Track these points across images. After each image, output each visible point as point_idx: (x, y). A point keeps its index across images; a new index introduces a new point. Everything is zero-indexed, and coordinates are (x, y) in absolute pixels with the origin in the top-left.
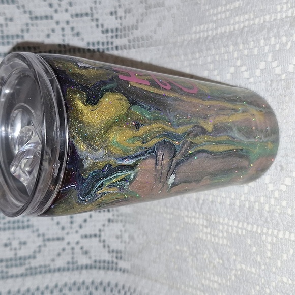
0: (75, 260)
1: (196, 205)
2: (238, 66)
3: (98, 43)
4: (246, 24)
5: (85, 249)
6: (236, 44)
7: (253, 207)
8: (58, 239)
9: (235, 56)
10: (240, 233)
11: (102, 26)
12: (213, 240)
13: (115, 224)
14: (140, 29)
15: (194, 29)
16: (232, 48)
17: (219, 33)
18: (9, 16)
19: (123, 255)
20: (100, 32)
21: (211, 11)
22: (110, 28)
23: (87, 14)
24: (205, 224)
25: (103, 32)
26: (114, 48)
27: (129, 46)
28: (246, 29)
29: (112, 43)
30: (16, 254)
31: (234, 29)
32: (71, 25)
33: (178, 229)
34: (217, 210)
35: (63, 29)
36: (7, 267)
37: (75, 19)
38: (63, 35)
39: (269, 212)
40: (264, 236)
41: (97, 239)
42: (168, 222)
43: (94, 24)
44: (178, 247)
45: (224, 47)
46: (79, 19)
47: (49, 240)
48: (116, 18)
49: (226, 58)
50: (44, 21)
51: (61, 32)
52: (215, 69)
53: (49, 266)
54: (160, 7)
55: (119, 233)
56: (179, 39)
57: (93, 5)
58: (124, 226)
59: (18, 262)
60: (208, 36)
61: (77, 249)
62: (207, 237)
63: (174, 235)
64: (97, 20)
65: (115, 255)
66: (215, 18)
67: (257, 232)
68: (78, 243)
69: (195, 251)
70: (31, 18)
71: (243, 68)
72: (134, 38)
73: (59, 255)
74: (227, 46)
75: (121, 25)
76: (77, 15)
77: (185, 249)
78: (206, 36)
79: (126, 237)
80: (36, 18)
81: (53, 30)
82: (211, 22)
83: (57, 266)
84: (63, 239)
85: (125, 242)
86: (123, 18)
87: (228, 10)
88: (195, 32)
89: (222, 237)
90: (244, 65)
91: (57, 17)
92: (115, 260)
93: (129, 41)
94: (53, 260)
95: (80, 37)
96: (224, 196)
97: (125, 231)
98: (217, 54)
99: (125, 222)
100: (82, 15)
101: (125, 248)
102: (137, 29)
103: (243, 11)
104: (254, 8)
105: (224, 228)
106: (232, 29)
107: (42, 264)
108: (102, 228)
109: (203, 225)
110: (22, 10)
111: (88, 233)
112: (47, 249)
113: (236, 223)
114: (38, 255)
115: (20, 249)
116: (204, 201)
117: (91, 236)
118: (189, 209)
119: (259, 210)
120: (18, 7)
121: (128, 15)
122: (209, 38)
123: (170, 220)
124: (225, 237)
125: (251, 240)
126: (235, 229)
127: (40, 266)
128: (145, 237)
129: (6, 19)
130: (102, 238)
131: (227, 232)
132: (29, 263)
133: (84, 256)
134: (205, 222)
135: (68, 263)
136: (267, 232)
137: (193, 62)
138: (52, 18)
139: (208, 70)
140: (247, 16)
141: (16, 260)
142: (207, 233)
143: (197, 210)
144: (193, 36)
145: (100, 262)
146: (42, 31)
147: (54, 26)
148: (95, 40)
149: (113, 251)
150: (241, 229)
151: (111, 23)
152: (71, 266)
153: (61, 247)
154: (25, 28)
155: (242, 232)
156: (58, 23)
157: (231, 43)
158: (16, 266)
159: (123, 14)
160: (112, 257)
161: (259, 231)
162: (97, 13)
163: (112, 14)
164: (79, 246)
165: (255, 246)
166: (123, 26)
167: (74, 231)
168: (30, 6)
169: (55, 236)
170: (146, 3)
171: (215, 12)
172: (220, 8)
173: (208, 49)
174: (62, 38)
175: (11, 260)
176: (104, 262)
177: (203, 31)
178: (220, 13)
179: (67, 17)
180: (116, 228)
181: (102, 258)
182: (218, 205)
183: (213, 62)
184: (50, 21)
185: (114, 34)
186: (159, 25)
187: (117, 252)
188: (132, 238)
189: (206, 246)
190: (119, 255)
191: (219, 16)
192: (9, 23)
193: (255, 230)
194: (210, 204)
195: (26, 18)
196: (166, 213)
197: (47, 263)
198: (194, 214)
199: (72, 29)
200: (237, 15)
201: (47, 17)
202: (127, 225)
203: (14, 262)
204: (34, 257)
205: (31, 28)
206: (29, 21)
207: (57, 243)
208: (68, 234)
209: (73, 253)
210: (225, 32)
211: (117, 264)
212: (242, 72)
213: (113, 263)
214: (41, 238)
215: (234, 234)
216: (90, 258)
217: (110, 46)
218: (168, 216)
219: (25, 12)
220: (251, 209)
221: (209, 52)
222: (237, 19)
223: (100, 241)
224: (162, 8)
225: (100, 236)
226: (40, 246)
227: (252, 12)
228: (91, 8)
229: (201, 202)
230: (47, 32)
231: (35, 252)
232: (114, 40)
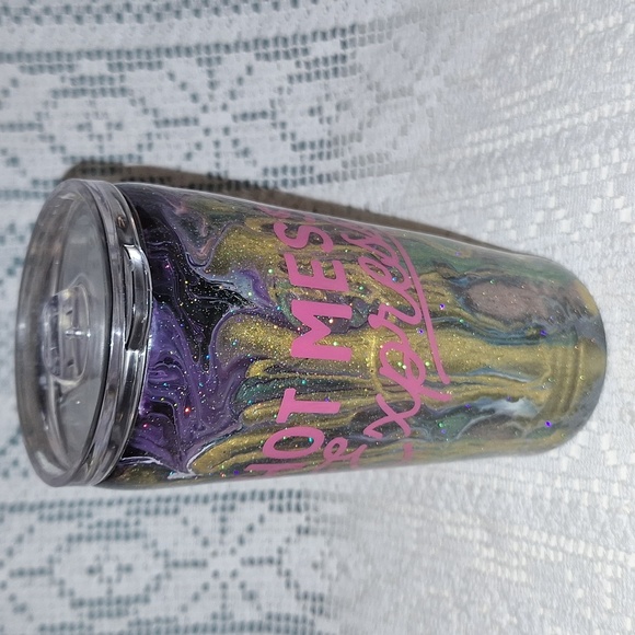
0: (228, 611)
1: (467, 498)
2: (552, 210)
3: (285, 169)
4: (567, 123)
5: (248, 588)
6: (547, 166)
7: (578, 502)
8: (195, 564)
9: (547, 188)
10: (552, 558)
11: (293, 136)
12: (500, 574)
13: (311, 538)
14: (365, 140)
15: (469, 138)
16: (539, 173)
17: (515, 143)
18: (114, 119)
19: (325, 605)
20: (289, 147)
21: (502, 100)
22: (308, 139)
23: (264, 114)
24: (485, 539)
25: (294, 147)
26: (316, 179)
27: (344, 173)
28: (567, 134)
29: (311, 169)
30: (110, 592)
31: (544, 135)
32: (233, 135)
33: (432, 552)
34: (508, 509)
35: (217, 144)
36: (91, 616)
37: (241, 123)
38: (217, 155)
39: (607, 512)
40: (600, 564)
41: (274, 568)
42: (415, 535)
43: (277, 132)
44: (432, 590)
45: (526, 172)
46: (249, 123)
47: (176, 564)
48: (321, 121)
49: (529, 193)
50: (182, 129)
51: (213, 149)
52: (507, 217)
53: (176, 619)
54: (404, 96)
55: (318, 558)
56: (441, 158)
57: (276, 96)
58: (329, 543)
59: (114, 608)
60: (494, 150)
61: (233, 589)
62: (489, 567)
63: (426, 563)
64: (283, 125)
65: (309, 604)
66: (508, 115)
67: (585, 557)
68: (234, 574)
69: (465, 598)
70: (157, 124)
71: (560, 213)
72: (354, 158)
73: (196, 598)
74: (531, 169)
75: (329, 133)
76: (244, 116)
77: (446, 593)
78: (491, 149)
79: (332, 566)
80: (167, 122)
81: (198, 146)
82: (501, 122)
83: (192, 622)
84: (204, 564)
85: (330, 577)
86: (334, 119)
87: (532, 98)
88: (472, 144)
89: (517, 567)
90: (563, 206)
91: (205, 120)
92: (309, 616)
93: (345, 165)
94: (184, 609)
95: (250, 158)
96: (521, 478)
97: (331, 554)
98: (512, 187)
99: (332, 535)
100: (254, 116)
101: (330, 590)
102: (359, 140)
103: (560, 97)
104: (580, 92)
105: (521, 547)
106: (540, 134)
107: (162, 614)
108: (284, 546)
109: (481, 542)
110: (139, 107)
111: (256, 555)
112: (172, 584)
113: (545, 535)
114: (153, 596)
115: (119, 580)
116: (482, 488)
117: (261, 562)
118: (455, 506)
119: (589, 508)
120: (133, 102)
121: (343, 114)
122: (498, 154)
123: (419, 530)
124: (523, 568)
125: (573, 574)
126: (543, 550)
127: (158, 620)
128: (370, 568)
129: (109, 125)
130: (285, 567)
131: (528, 557)
132: (137, 612)
133: (247, 604)
134: (486, 535)
135: (214, 616)
136: (605, 556)
137: (467, 203)
138: (196, 121)
139: (495, 218)
140: (567, 109)
141: (109, 604)
142: (488, 560)
143: (470, 508)
144: (468, 151)
145: (279, 618)
146: (178, 147)
147: (200, 137)
148: (279, 164)
149: (306, 597)
150: (554, 549)
151: (310, 130)
152: (219, 623)
153: (200, 582)
154: (145, 142)
155: (556, 557)
156: (207, 131)
157: (537, 163)
158: (110, 615)
159: (333, 112)
160: (304, 608)
161: (590, 555)
162: (283, 111)
163: (312, 112)
164: (237, 582)
165: (581, 587)
166: (333, 135)
167: (228, 549)
168: (155, 101)
169: (190, 558)
170: (378, 90)
171: (509, 102)
172: (517, 95)
173: (496, 177)
174: (214, 159)
175: (100, 602)
176: (288, 618)
177: (487, 141)
178: (517, 104)
179: (225, 119)
180: (314, 546)
181: (284, 611)
182: (510, 499)
183: (504, 202)
184: (192, 128)
185: (316, 151)
186: (404, 132)
187: (314, 599)
188: (343, 568)
189: (486, 586)
190: (318, 605)
191: (516, 110)
192: (116, 133)
193: (581, 551)
194: (494, 494)
195: (146, 123)
196: (411, 515)
197: (172, 614)
198: (463, 518)
199: (235, 142)
200: (549, 106)
201: (186, 121)
202: (336, 542)
203: (105, 608)
204: (147, 600)
205: (156, 141)
206: (153, 129)
207: (192, 571)
208: (215, 554)
209: (224, 596)
210: (527, 141)
211: (312, 624)
212: (557, 221)
213: (304, 621)
214: (161, 561)
215: (541, 561)
216: (259, 608)
217: (307, 175)
218: (415, 524)
219: (145, 111)
220: (574, 506)
221: (498, 183)
222: (549, 113)
223: (279, 573)
224: (408, 99)
225: (280, 562)
226: (158, 578)
227: (577, 99)
228: (272, 103)
229: (477, 491)
230: (185, 149)
231: (147, 589)
232: (316, 162)
